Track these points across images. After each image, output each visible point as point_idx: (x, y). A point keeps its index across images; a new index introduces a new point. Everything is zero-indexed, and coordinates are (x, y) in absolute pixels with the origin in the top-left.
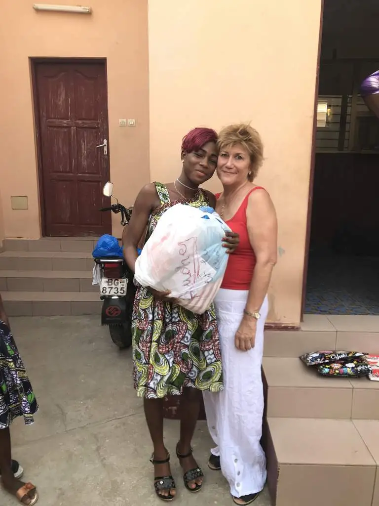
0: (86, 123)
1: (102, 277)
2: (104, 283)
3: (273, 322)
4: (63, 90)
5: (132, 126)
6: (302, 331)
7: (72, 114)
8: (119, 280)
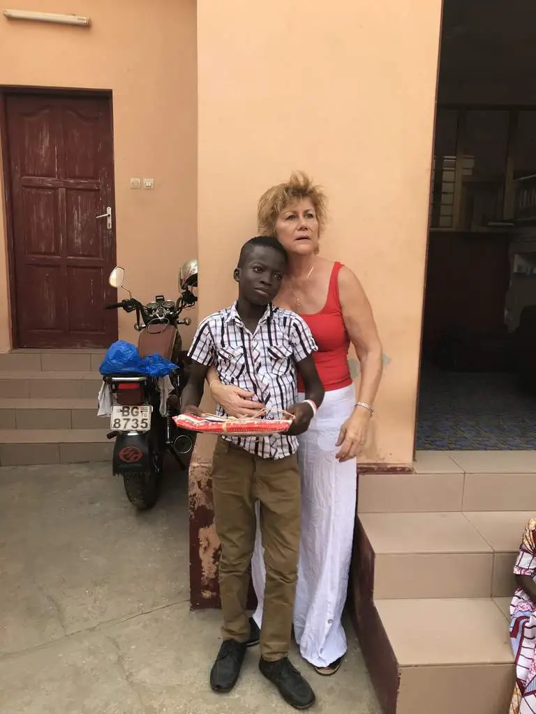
0: (81, 184)
1: (112, 404)
2: (116, 413)
3: (375, 462)
4: (46, 134)
5: (149, 188)
6: (416, 473)
7: (60, 170)
8: (139, 407)
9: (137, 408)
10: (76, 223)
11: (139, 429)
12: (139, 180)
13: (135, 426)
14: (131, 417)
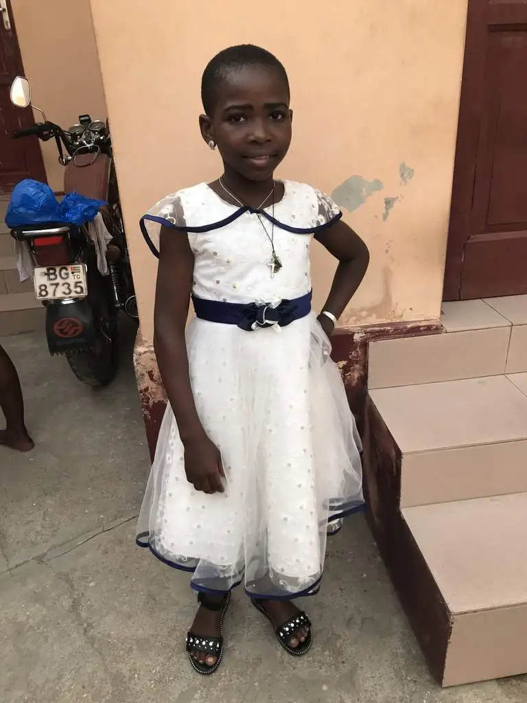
1: (34, 266)
2: (40, 277)
3: (389, 321)
6: (446, 332)
8: (69, 267)
9: (66, 269)
11: (73, 294)
13: (67, 291)
14: (59, 280)
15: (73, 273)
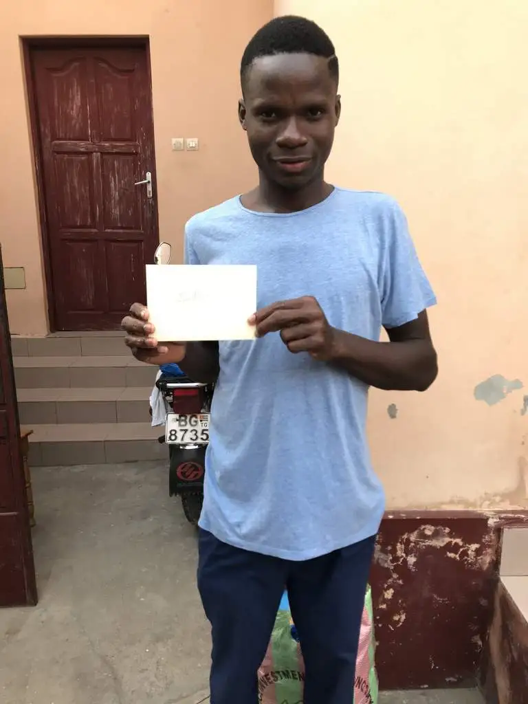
0: (116, 147)
2: (172, 422)
3: (522, 509)
4: (77, 91)
5: (193, 149)
7: (94, 131)
8: (199, 416)
9: (196, 418)
10: (113, 192)
11: (199, 441)
12: (181, 140)
13: (194, 438)
14: (188, 427)
15: (201, 421)
